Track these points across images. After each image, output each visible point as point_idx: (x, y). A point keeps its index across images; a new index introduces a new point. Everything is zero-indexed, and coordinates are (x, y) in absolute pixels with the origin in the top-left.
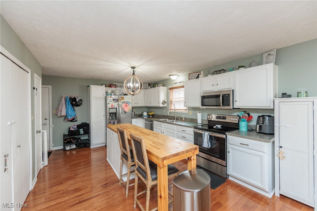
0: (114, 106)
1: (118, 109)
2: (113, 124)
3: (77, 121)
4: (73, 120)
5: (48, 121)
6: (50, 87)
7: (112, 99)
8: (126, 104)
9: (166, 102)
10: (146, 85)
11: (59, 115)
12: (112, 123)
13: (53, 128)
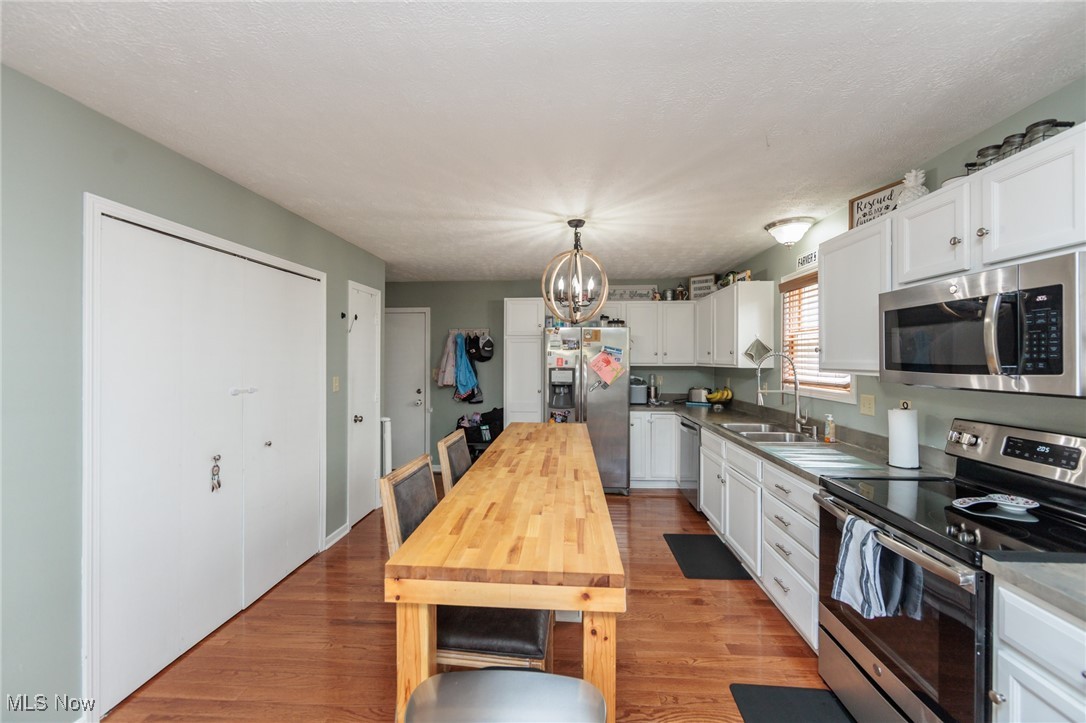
0: (566, 362)
1: (577, 374)
2: (562, 421)
3: (481, 402)
4: (470, 398)
5: (422, 395)
6: (427, 310)
7: (559, 337)
8: (605, 356)
9: (766, 350)
10: (706, 281)
11: (440, 384)
12: (559, 419)
13: (432, 415)
